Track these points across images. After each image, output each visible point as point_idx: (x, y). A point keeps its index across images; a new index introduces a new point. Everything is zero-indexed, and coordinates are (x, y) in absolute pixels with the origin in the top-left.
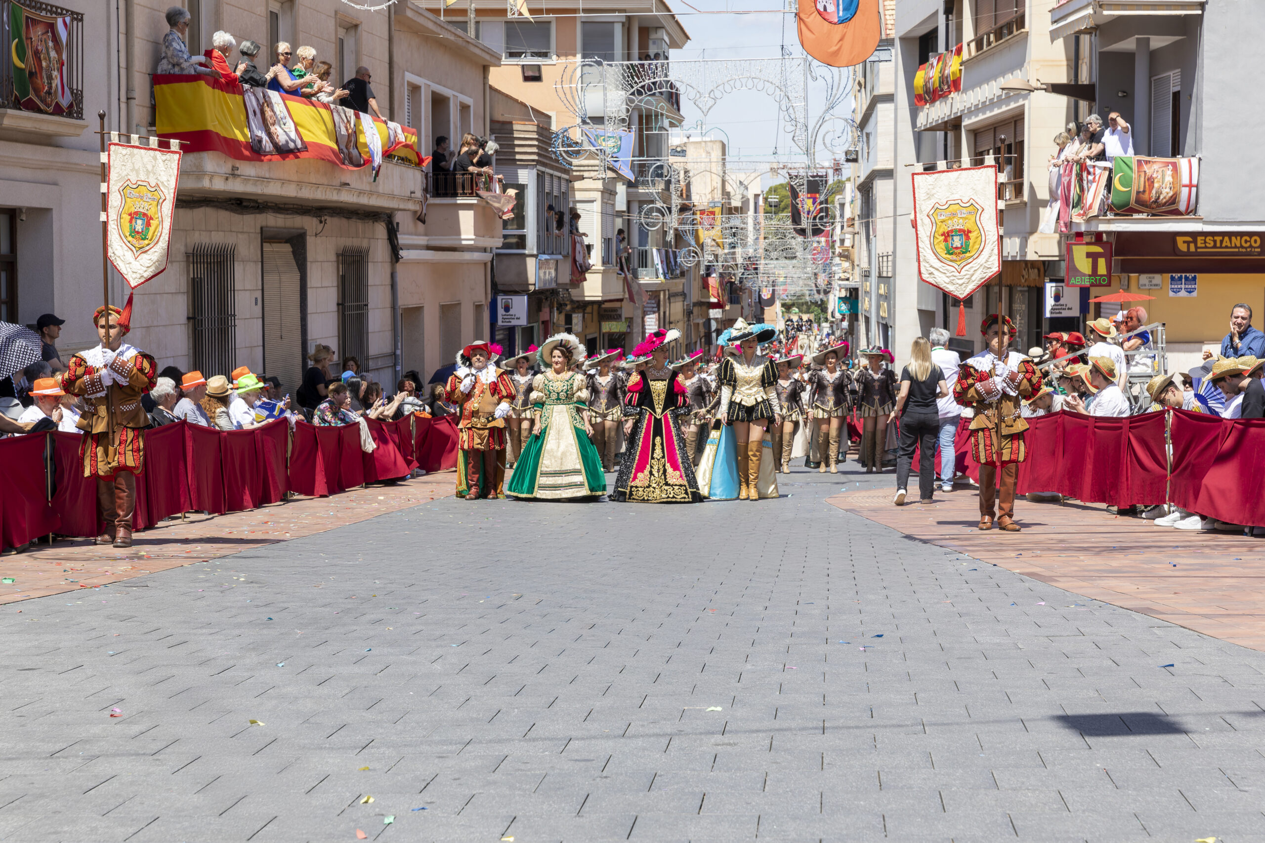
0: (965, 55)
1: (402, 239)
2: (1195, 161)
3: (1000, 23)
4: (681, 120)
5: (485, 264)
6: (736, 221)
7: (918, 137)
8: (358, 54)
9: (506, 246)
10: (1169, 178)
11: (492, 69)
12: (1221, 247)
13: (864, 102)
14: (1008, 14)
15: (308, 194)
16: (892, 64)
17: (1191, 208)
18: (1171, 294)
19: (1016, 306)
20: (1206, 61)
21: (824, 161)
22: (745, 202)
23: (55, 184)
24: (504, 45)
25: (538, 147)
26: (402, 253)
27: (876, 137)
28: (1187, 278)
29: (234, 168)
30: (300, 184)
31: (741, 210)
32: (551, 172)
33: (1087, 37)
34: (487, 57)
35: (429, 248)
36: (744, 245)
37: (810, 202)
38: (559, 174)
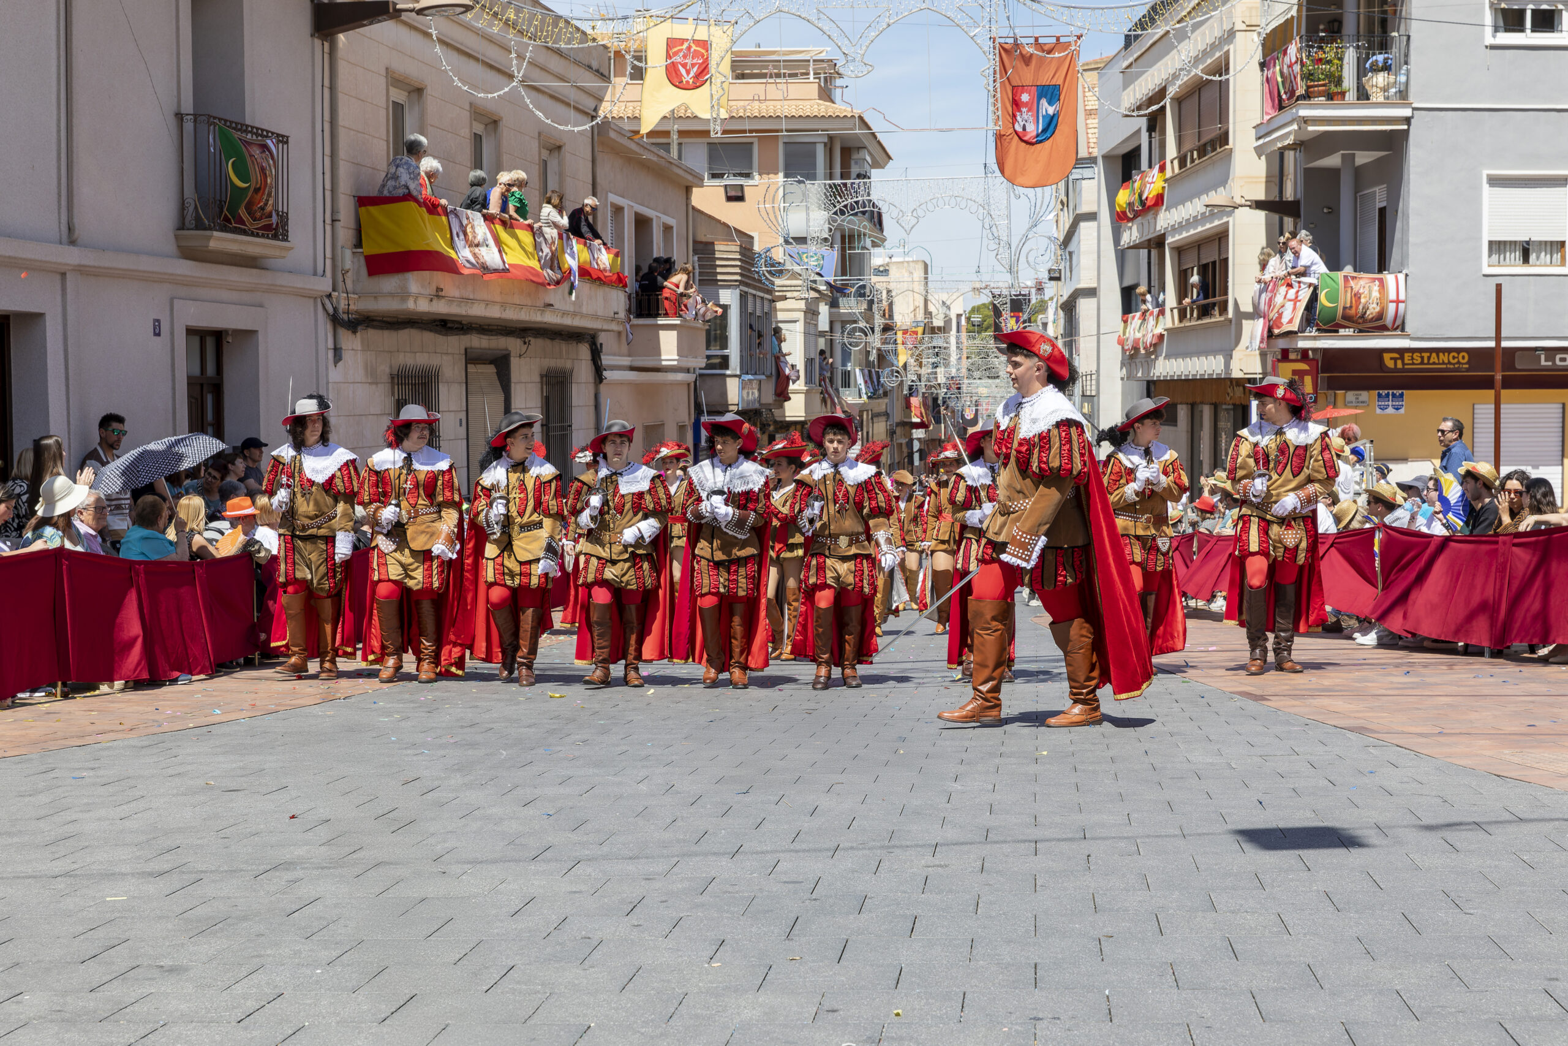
0: (1169, 173)
1: (606, 360)
2: (1401, 277)
3: (1203, 141)
4: (884, 240)
5: (689, 385)
6: (938, 341)
7: (1121, 256)
8: (561, 175)
9: (709, 366)
10: (1376, 294)
11: (694, 189)
12: (1428, 363)
13: (1066, 221)
14: (1211, 131)
15: (511, 315)
16: (1095, 182)
17: (1398, 322)
18: (1378, 411)
19: (1222, 424)
20: (1411, 176)
21: (1026, 281)
22: (948, 322)
23: (261, 306)
24: (706, 165)
25: (741, 267)
26: (604, 373)
27: (1079, 255)
28: (1394, 395)
29: (439, 289)
30: (504, 305)
31: (944, 329)
32: (754, 292)
33: (1292, 153)
34: (690, 178)
35: (632, 368)
36: (947, 365)
37: (1013, 321)
38: (761, 294)
